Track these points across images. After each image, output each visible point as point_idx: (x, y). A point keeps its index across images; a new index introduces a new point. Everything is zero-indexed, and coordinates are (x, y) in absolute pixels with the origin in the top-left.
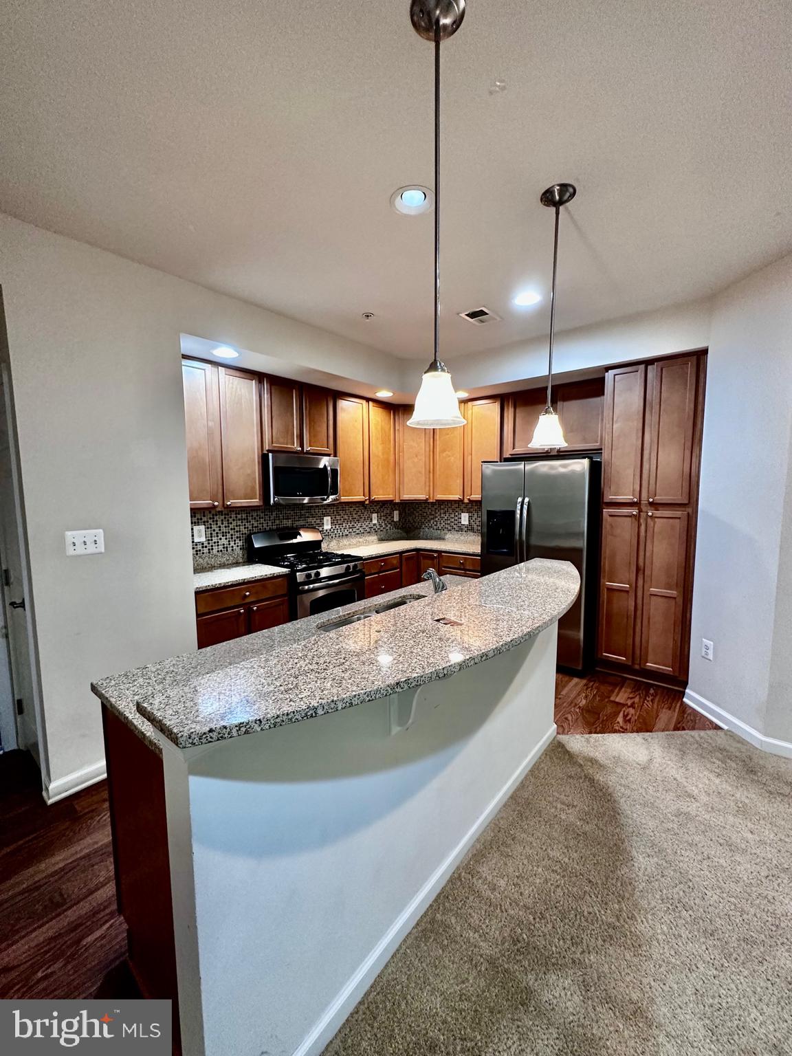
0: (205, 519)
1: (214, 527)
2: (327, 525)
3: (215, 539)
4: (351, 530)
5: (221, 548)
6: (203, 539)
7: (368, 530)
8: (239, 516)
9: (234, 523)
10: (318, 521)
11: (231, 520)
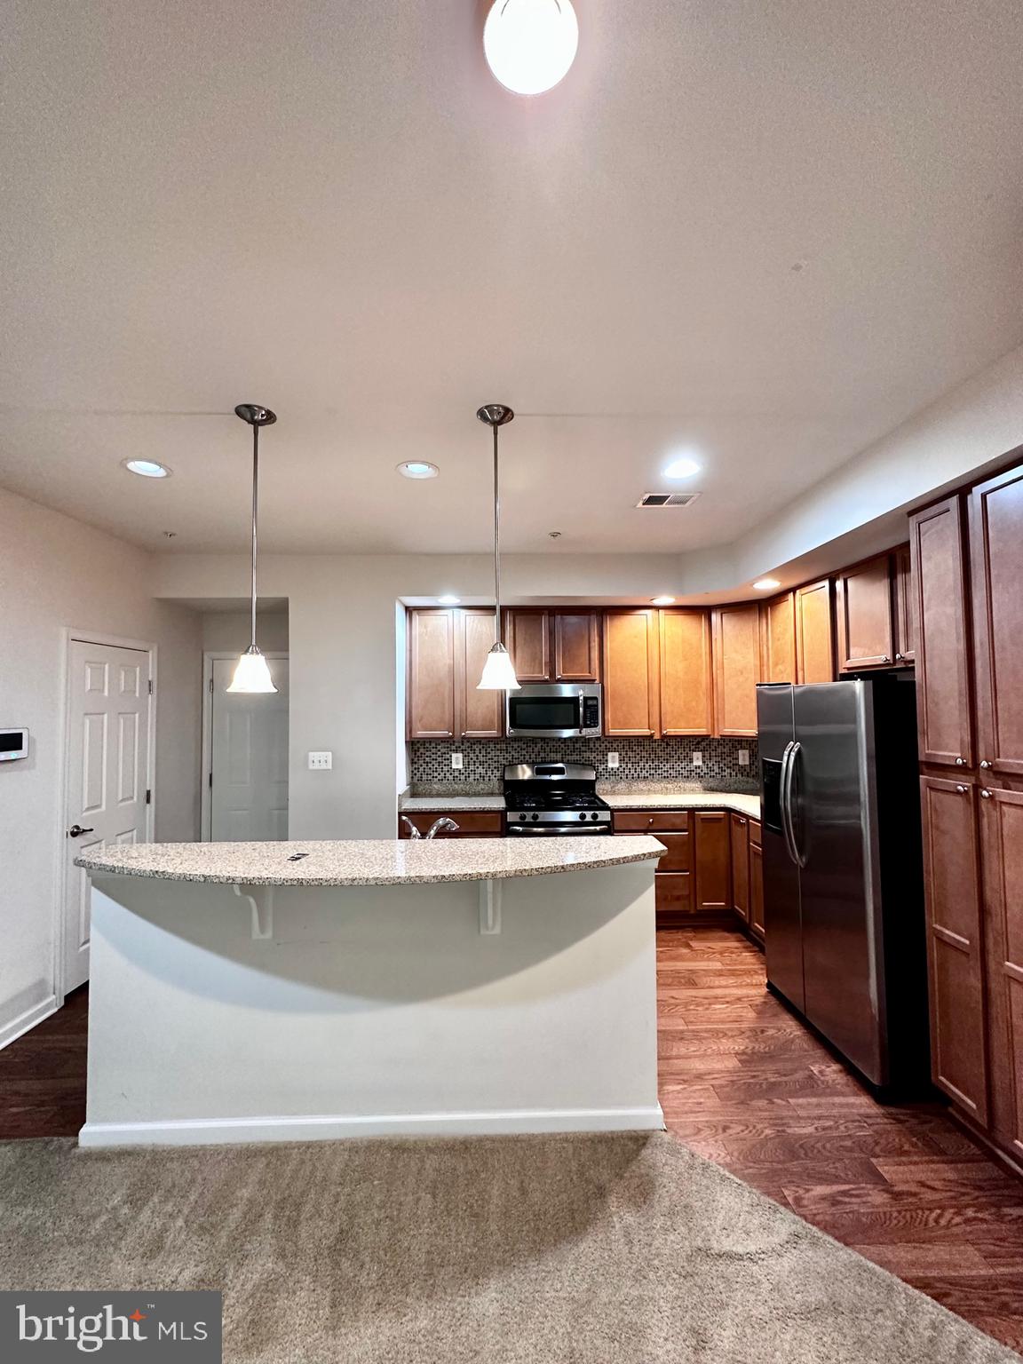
0: (463, 747)
1: (472, 755)
2: (613, 762)
3: (472, 767)
4: (652, 772)
5: (477, 776)
6: (460, 766)
7: (686, 774)
8: (498, 746)
9: (493, 753)
10: (600, 757)
11: (489, 750)
